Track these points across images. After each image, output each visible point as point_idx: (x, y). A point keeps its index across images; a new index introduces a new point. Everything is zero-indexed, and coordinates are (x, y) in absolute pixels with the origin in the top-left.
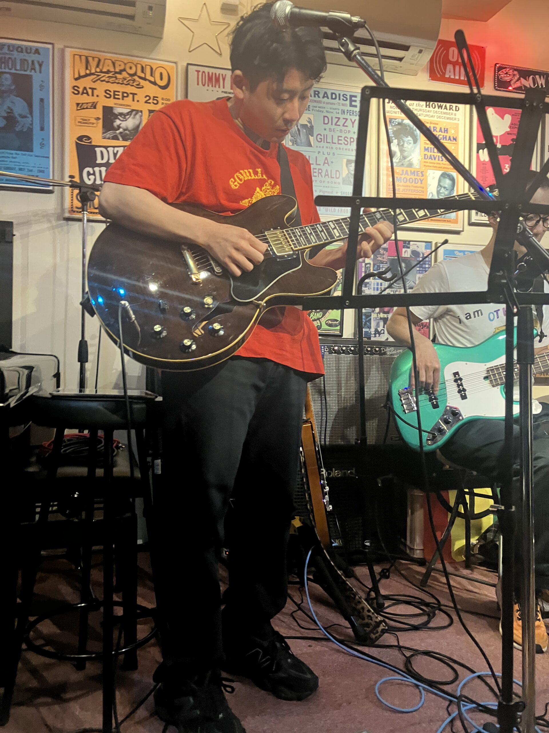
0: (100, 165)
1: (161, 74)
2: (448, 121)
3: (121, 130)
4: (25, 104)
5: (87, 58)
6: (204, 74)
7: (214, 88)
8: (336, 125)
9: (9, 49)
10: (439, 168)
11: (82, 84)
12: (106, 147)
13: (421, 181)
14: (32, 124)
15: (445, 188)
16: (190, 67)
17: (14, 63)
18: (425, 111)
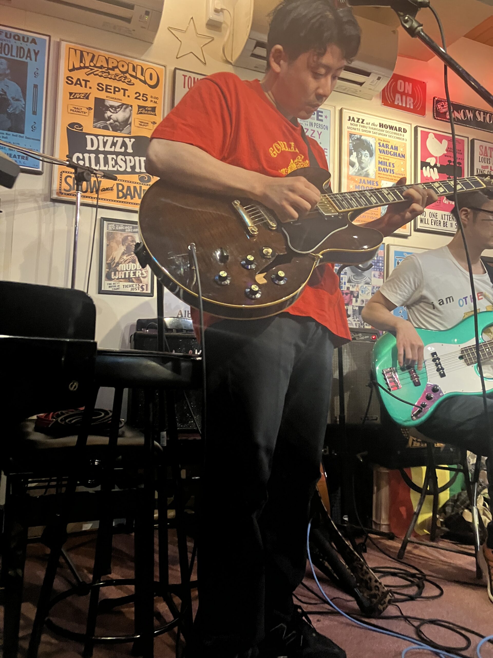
0: (90, 152)
1: (151, 75)
2: (398, 140)
3: (112, 121)
4: (19, 89)
5: (82, 52)
6: (190, 78)
9: (6, 36)
10: (391, 180)
11: (76, 75)
12: (96, 136)
14: (24, 107)
16: (177, 71)
17: (10, 49)
18: (379, 130)
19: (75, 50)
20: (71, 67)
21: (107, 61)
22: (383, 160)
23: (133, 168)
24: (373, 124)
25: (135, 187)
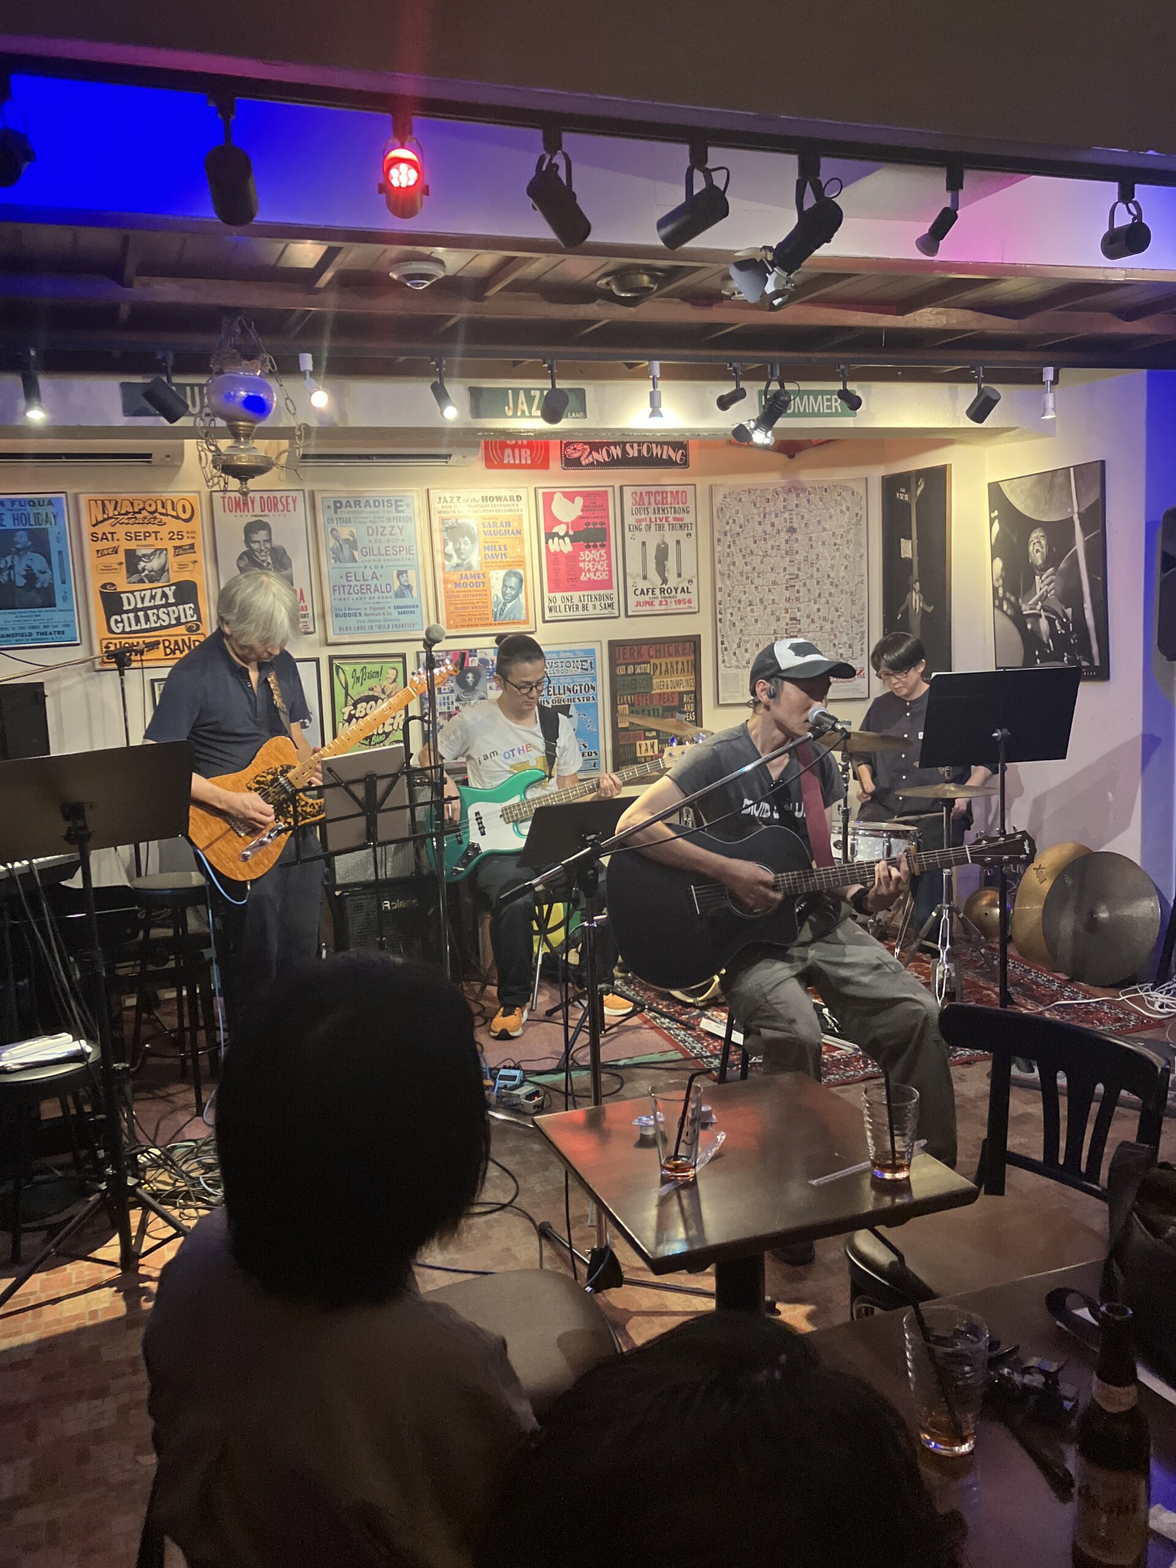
0: (127, 612)
1: (184, 507)
2: (510, 513)
3: (146, 572)
4: (44, 560)
5: (103, 501)
6: (230, 500)
7: (242, 513)
8: (382, 535)
9: (20, 504)
10: (503, 567)
11: (100, 530)
12: (132, 592)
13: (484, 584)
14: (52, 579)
15: (511, 587)
16: (213, 494)
17: (28, 519)
18: (482, 506)
19: (96, 501)
20: (94, 522)
21: (132, 504)
22: (490, 544)
23: (178, 619)
24: (474, 500)
25: (183, 641)
